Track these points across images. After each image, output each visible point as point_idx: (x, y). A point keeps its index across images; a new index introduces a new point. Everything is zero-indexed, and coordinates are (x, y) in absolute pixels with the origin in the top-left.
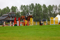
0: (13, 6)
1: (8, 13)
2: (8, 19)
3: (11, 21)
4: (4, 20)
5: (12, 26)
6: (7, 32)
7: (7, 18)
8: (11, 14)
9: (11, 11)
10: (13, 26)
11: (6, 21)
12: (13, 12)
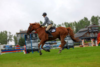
0: (93, 16)
1: (86, 27)
2: (88, 36)
3: (92, 38)
4: (82, 38)
5: (95, 45)
6: (89, 56)
7: (86, 34)
8: (91, 27)
9: (91, 23)
10: (97, 45)
11: (85, 38)
12: (94, 25)
